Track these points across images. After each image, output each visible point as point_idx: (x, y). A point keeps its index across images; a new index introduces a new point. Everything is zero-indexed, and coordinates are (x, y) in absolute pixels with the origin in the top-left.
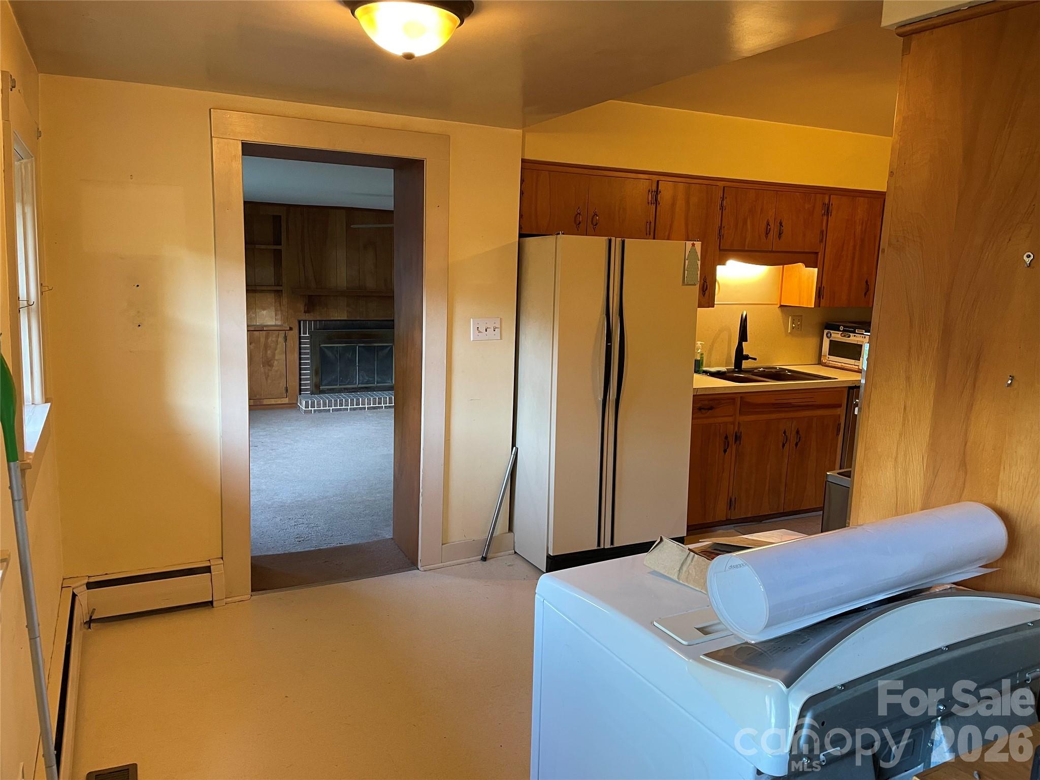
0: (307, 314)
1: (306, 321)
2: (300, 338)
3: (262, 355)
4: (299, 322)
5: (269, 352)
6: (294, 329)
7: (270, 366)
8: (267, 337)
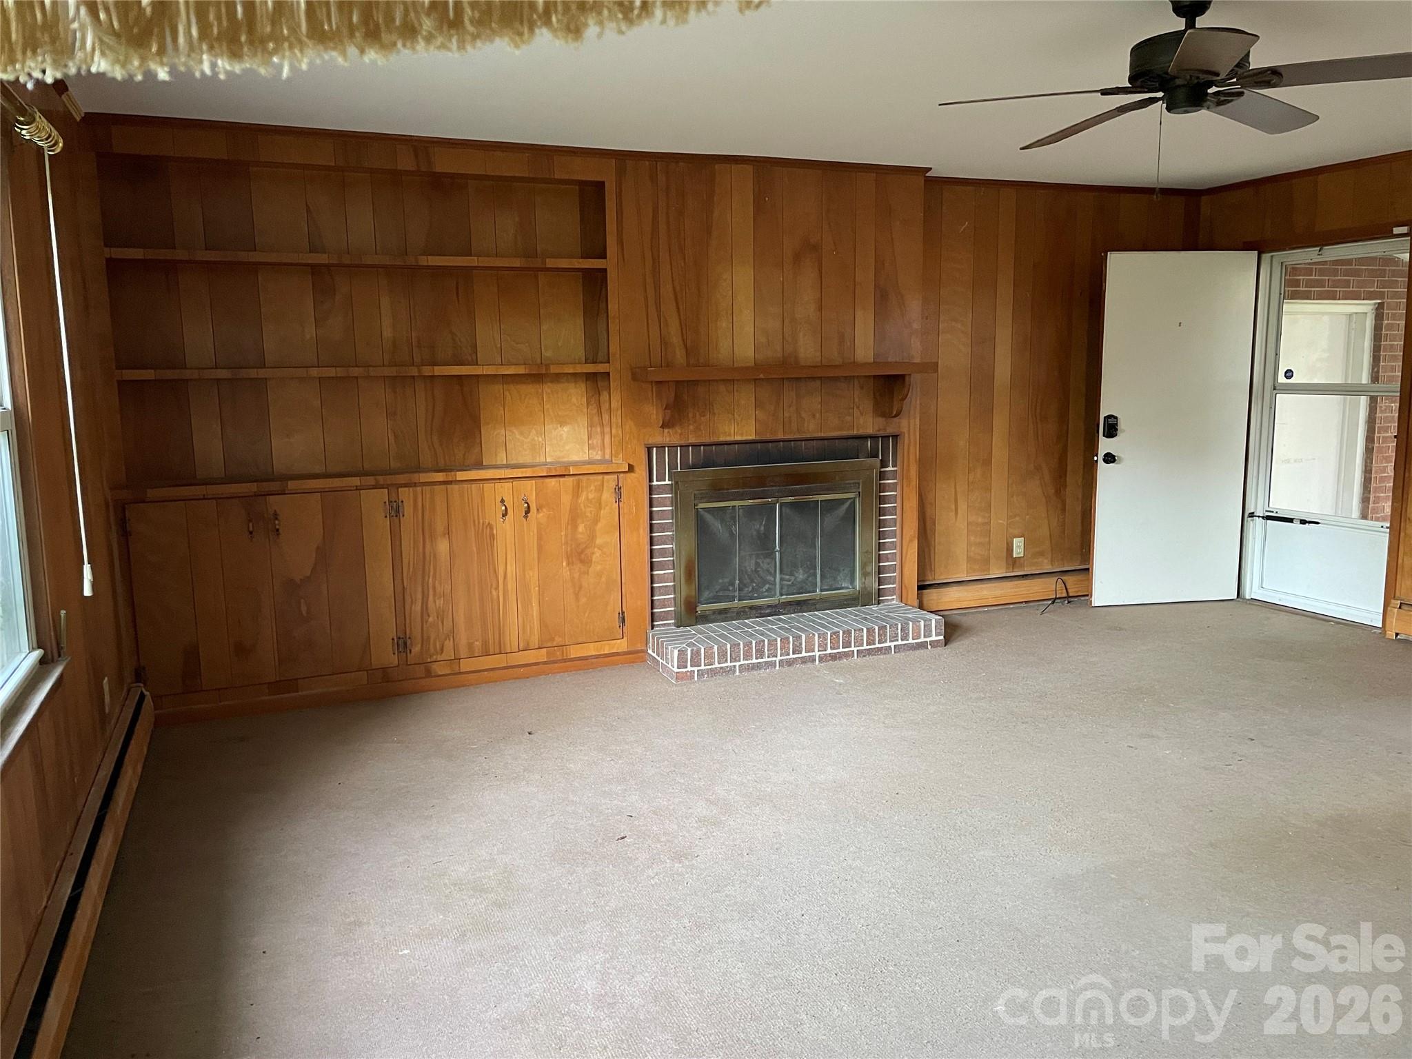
0: (666, 431)
1: (665, 447)
2: (651, 489)
3: (566, 536)
4: (649, 450)
5: (581, 528)
6: (636, 469)
7: (582, 561)
8: (577, 491)
